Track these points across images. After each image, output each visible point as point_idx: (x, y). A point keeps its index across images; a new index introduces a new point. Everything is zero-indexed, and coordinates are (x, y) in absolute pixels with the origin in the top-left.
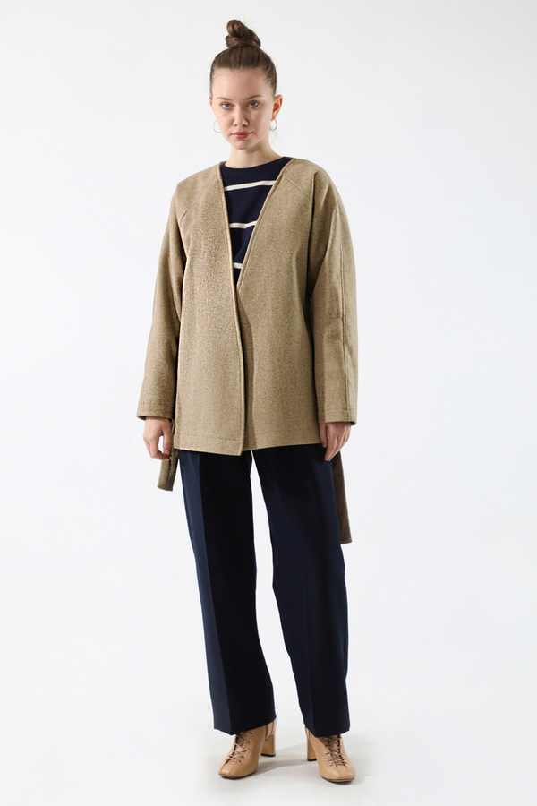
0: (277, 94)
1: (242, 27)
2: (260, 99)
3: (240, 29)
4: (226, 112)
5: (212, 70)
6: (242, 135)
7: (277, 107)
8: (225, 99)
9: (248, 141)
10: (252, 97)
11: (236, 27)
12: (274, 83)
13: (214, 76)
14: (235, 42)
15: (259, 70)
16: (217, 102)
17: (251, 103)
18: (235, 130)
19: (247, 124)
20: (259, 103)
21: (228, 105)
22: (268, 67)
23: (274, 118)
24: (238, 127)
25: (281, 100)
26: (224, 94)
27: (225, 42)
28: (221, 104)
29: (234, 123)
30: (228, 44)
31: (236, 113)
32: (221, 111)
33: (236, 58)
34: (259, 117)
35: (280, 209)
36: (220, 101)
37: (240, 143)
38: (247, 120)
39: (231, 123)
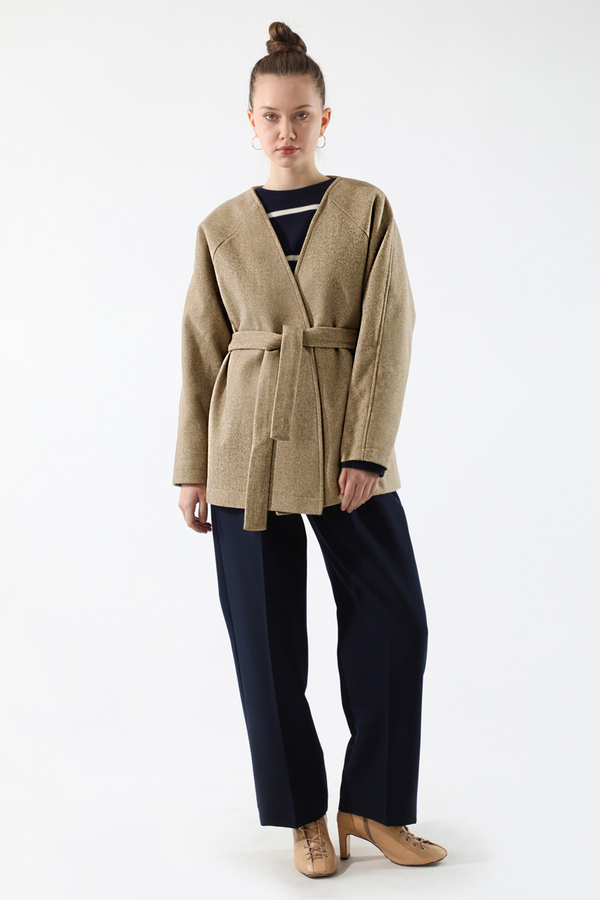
0: (326, 107)
1: (287, 30)
2: (310, 110)
3: (285, 31)
4: (271, 124)
5: (253, 77)
6: (288, 151)
7: (325, 122)
8: (270, 108)
9: (295, 158)
10: (301, 107)
11: (280, 30)
12: (323, 94)
13: (255, 84)
14: (278, 47)
15: (308, 77)
16: (259, 112)
17: (299, 115)
18: (281, 144)
19: (294, 137)
20: (308, 114)
21: (272, 116)
22: (317, 75)
23: (321, 134)
24: (285, 140)
25: (329, 113)
26: (268, 104)
27: (266, 47)
28: (265, 116)
29: (280, 137)
30: (269, 50)
31: (283, 126)
32: (262, 123)
33: (282, 62)
34: (306, 131)
35: (326, 237)
36: (263, 111)
37: (284, 160)
38: (295, 133)
39: (277, 137)
